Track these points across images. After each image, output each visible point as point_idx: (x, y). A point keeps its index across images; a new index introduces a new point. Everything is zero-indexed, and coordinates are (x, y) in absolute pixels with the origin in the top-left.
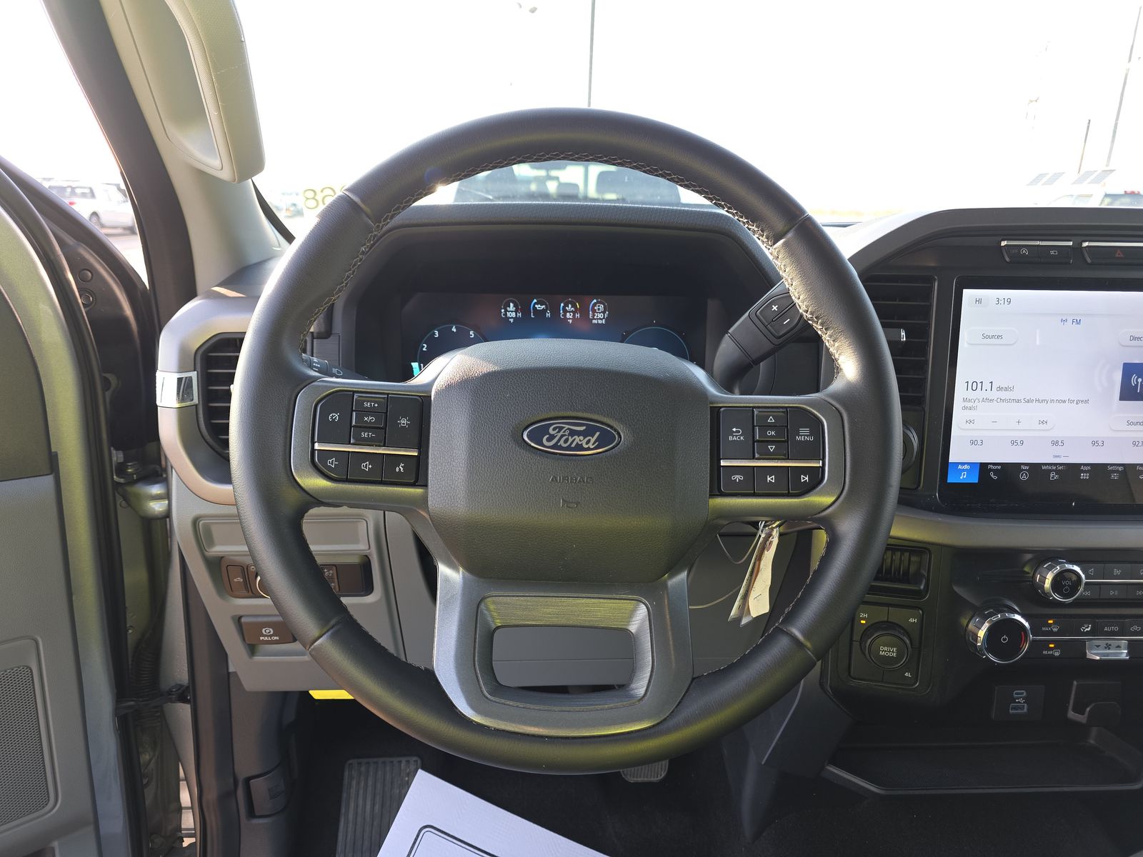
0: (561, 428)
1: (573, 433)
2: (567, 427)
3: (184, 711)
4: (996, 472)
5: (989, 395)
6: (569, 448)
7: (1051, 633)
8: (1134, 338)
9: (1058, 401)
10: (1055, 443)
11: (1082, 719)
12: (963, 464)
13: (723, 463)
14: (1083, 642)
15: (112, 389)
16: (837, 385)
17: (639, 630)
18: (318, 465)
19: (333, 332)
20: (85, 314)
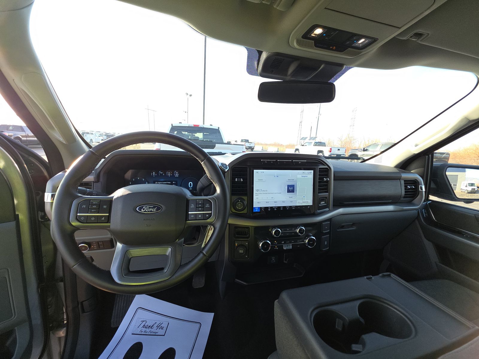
0: (146, 207)
1: (150, 208)
2: (148, 206)
3: (62, 284)
4: (263, 209)
5: (261, 192)
6: (148, 212)
7: (276, 244)
8: (289, 180)
9: (275, 193)
10: (275, 202)
11: (286, 262)
12: (256, 208)
13: (189, 213)
14: (283, 245)
15: (40, 195)
16: (216, 194)
17: (169, 254)
18: (78, 219)
19: (100, 181)
20: (30, 176)
